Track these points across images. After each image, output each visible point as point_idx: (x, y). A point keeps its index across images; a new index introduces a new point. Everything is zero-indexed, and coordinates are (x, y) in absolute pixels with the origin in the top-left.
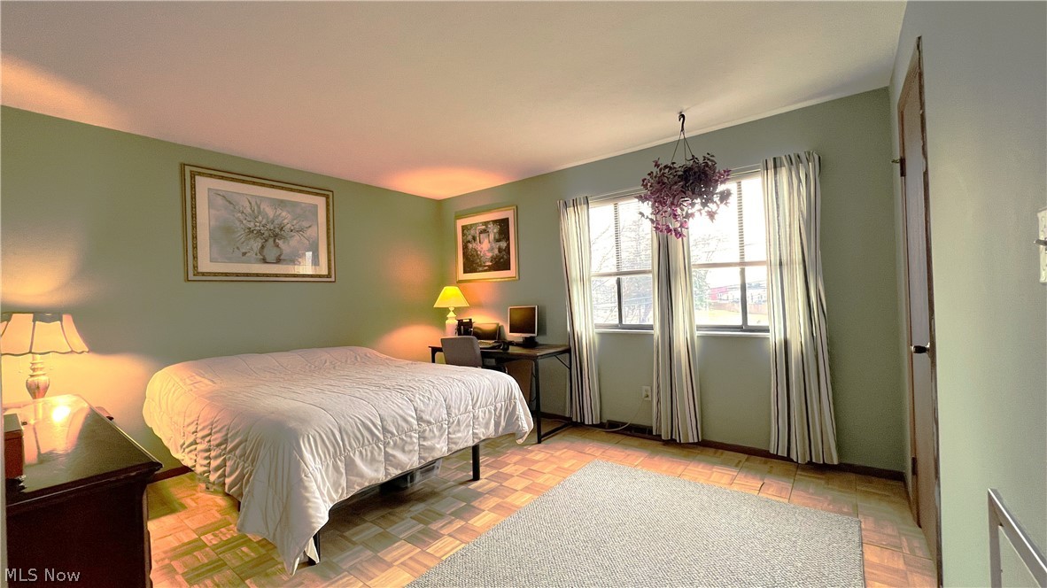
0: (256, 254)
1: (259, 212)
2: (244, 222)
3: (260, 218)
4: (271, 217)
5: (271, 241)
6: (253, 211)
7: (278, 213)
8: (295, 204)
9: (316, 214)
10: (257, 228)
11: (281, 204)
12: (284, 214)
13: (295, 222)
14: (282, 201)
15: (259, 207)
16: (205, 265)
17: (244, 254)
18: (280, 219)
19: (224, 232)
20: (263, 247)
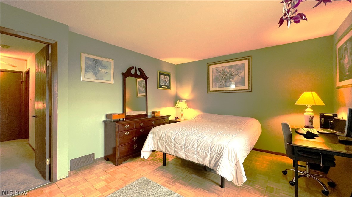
0: (224, 84)
1: (225, 71)
2: (221, 75)
3: (225, 73)
4: (228, 72)
5: (228, 80)
6: (223, 71)
7: (230, 70)
8: (236, 66)
9: (244, 67)
10: (224, 76)
11: (232, 67)
12: (232, 70)
13: (236, 71)
14: (232, 66)
15: (225, 70)
16: (212, 89)
17: (221, 85)
18: (231, 72)
19: (216, 79)
20: (226, 82)
